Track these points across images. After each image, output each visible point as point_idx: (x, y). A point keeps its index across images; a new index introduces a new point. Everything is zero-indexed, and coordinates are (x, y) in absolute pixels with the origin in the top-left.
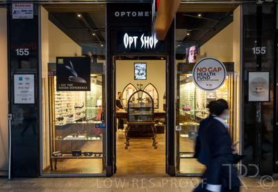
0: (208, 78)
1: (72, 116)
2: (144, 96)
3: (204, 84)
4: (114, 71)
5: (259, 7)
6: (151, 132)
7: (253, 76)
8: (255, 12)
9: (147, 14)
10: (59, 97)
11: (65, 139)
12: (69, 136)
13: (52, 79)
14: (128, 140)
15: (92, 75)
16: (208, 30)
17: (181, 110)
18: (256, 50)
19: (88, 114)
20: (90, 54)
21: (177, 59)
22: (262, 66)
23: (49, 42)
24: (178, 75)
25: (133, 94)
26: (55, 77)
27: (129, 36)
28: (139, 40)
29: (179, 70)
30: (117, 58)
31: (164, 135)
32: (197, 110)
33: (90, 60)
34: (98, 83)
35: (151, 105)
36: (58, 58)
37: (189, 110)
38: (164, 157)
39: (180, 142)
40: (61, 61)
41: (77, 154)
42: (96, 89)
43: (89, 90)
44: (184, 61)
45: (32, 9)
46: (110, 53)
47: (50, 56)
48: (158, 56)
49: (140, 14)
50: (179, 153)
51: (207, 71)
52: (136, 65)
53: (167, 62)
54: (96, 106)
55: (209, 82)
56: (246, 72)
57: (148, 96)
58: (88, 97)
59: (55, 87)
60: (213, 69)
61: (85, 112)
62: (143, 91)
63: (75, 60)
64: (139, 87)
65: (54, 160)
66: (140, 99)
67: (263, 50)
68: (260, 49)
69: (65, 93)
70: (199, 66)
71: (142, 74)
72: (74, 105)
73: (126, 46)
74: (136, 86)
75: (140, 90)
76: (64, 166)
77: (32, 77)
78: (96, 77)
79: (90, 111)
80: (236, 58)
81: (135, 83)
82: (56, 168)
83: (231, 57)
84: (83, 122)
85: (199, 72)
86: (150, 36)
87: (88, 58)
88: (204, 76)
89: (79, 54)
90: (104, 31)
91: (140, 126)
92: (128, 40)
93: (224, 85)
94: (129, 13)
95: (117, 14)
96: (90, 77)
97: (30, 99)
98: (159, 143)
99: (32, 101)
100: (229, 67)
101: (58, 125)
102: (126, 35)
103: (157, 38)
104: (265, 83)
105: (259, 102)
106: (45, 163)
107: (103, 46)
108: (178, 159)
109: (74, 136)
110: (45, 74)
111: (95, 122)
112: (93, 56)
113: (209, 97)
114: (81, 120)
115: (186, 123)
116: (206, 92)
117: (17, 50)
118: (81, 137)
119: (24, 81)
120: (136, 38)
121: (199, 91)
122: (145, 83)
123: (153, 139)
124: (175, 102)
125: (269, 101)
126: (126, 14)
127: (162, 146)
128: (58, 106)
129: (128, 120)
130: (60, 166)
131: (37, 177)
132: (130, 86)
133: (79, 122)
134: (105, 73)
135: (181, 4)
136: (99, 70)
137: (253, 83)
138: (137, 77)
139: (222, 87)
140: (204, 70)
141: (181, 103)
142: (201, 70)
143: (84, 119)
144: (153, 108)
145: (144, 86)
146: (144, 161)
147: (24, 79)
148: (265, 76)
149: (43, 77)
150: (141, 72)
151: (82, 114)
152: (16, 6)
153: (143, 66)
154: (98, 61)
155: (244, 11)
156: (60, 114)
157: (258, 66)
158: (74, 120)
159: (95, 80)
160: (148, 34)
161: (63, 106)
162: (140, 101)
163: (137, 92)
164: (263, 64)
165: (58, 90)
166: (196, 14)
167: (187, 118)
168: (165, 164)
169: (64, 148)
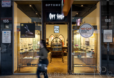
0: (86, 32)
1: (27, 48)
2: (58, 40)
3: (84, 35)
4: (45, 29)
5: (108, 2)
6: (61, 55)
7: (105, 32)
8: (106, 4)
9: (59, 5)
10: (21, 40)
11: (24, 58)
12: (25, 57)
13: (19, 33)
14: (51, 59)
15: (36, 31)
16: (86, 12)
17: (74, 46)
18: (106, 20)
19: (34, 47)
20: (35, 22)
21: (72, 24)
22: (109, 27)
23: (18, 17)
24: (73, 31)
25: (53, 39)
26: (20, 32)
27: (52, 14)
28: (56, 16)
29: (73, 29)
30: (47, 24)
31: (67, 57)
32: (81, 46)
33: (35, 24)
34: (38, 34)
35: (61, 44)
36: (21, 24)
37: (78, 46)
38: (67, 66)
39: (74, 60)
40: (22, 25)
41: (29, 65)
42: (37, 37)
43: (34, 37)
44: (75, 25)
45: (10, 3)
46: (44, 22)
47: (18, 23)
48: (64, 23)
49: (57, 5)
50: (73, 64)
51: (86, 29)
52: (55, 27)
53: (68, 25)
54: (38, 44)
55: (86, 34)
56: (102, 30)
57: (60, 40)
58: (34, 40)
59: (20, 36)
60: (88, 29)
61: (33, 47)
62: (58, 38)
63: (28, 24)
64: (56, 36)
65: (19, 67)
66: (56, 41)
67: (110, 20)
68: (108, 20)
69: (24, 39)
70: (82, 27)
71: (57, 31)
72: (28, 44)
73: (51, 19)
74: (55, 36)
75: (57, 37)
76: (23, 70)
77: (10, 32)
78: (38, 32)
79: (35, 46)
80: (98, 24)
81: (55, 34)
82: (20, 71)
83: (96, 23)
84: (32, 51)
85: (82, 30)
86: (61, 14)
87: (34, 24)
88: (84, 32)
89: (30, 22)
90: (41, 12)
91: (57, 53)
92: (52, 16)
93: (93, 35)
94: (52, 5)
95: (47, 5)
96: (35, 32)
97: (9, 41)
98: (65, 60)
99: (10, 42)
100: (95, 28)
101: (21, 52)
102: (51, 14)
103: (64, 15)
104: (110, 34)
105: (108, 42)
106: (15, 68)
107: (41, 19)
108: (73, 67)
109: (28, 57)
110: (15, 30)
111: (37, 51)
112: (36, 23)
113: (86, 41)
114: (31, 50)
115: (76, 52)
116: (85, 38)
117: (4, 20)
118: (31, 57)
119: (6, 33)
120: (55, 15)
121: (82, 38)
122: (58, 34)
123: (62, 58)
124: (72, 42)
125: (113, 42)
126: (51, 5)
127: (66, 61)
128: (21, 44)
129: (51, 50)
130: (22, 70)
131: (12, 75)
132: (52, 35)
133: (30, 51)
134: (41, 30)
135: (74, 1)
136: (39, 29)
137: (105, 34)
138: (55, 32)
139: (92, 36)
140: (84, 29)
141: (74, 43)
142: (83, 29)
143: (32, 50)
144: (62, 45)
145: (58, 36)
146: (58, 68)
147: (6, 32)
148: (111, 31)
149: (15, 32)
150: (57, 30)
151: (31, 47)
152: (3, 2)
153: (58, 27)
154: (39, 25)
155: (101, 4)
156: (22, 48)
157: (107, 27)
158: (28, 50)
159: (37, 33)
160: (60, 13)
161: (23, 44)
162: (57, 42)
163: (55, 38)
164: (109, 26)
165: (21, 37)
166: (81, 5)
167: (77, 49)
168: (67, 69)
169: (23, 62)
